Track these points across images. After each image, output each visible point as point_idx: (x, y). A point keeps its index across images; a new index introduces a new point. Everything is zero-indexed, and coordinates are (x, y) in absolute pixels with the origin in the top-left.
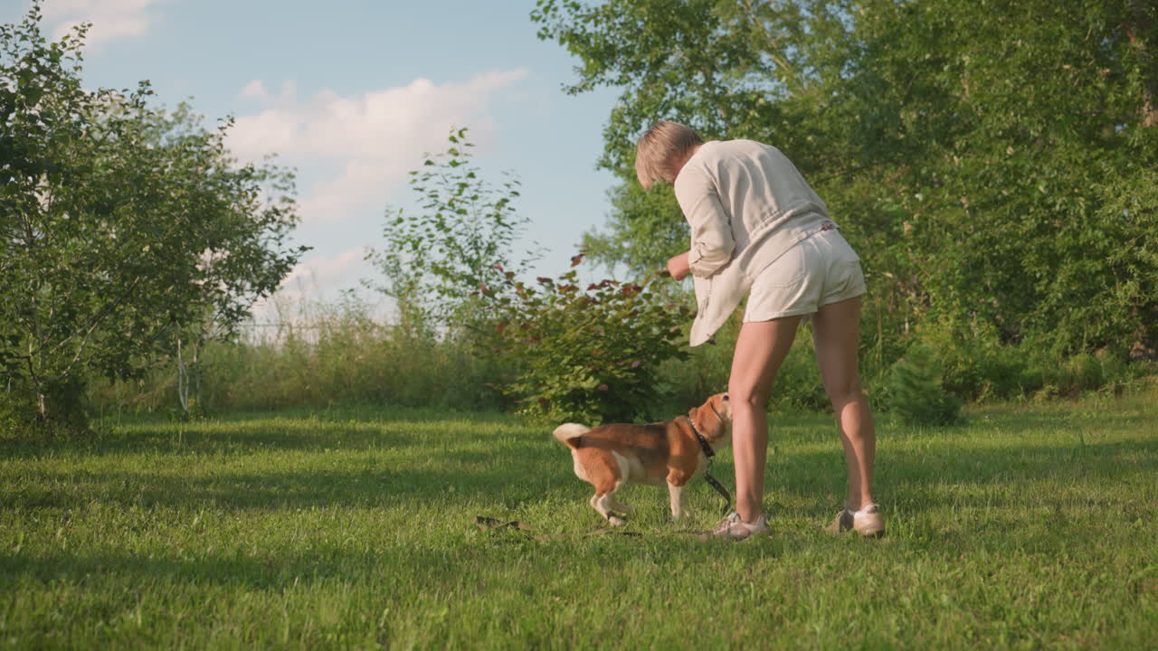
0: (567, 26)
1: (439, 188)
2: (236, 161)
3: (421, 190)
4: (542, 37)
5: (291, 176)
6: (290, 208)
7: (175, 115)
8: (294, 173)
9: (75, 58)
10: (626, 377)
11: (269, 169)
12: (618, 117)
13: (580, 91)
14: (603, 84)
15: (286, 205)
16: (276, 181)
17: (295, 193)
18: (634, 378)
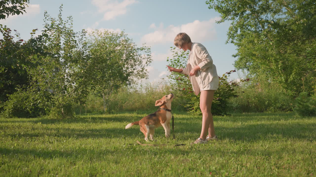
0: (216, 5)
1: (178, 51)
2: (136, 45)
3: (173, 52)
4: (210, 8)
5: (150, 49)
6: (150, 57)
7: (120, 34)
8: (150, 48)
9: (71, 24)
10: (217, 102)
11: (144, 47)
12: (231, 29)
13: (221, 22)
14: (227, 20)
15: (149, 57)
16: (146, 50)
17: (151, 53)
18: (219, 102)
